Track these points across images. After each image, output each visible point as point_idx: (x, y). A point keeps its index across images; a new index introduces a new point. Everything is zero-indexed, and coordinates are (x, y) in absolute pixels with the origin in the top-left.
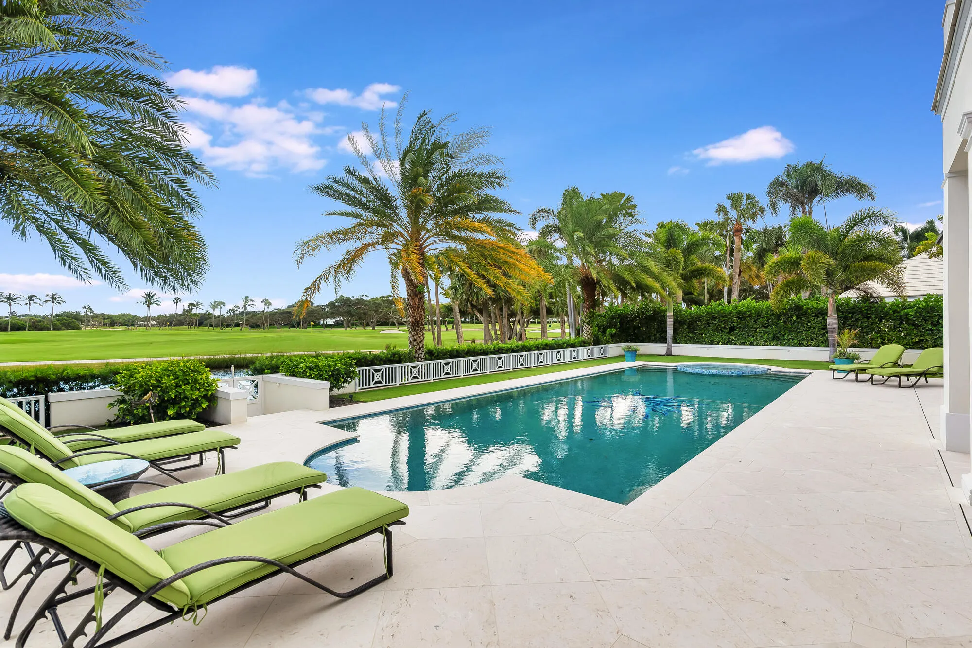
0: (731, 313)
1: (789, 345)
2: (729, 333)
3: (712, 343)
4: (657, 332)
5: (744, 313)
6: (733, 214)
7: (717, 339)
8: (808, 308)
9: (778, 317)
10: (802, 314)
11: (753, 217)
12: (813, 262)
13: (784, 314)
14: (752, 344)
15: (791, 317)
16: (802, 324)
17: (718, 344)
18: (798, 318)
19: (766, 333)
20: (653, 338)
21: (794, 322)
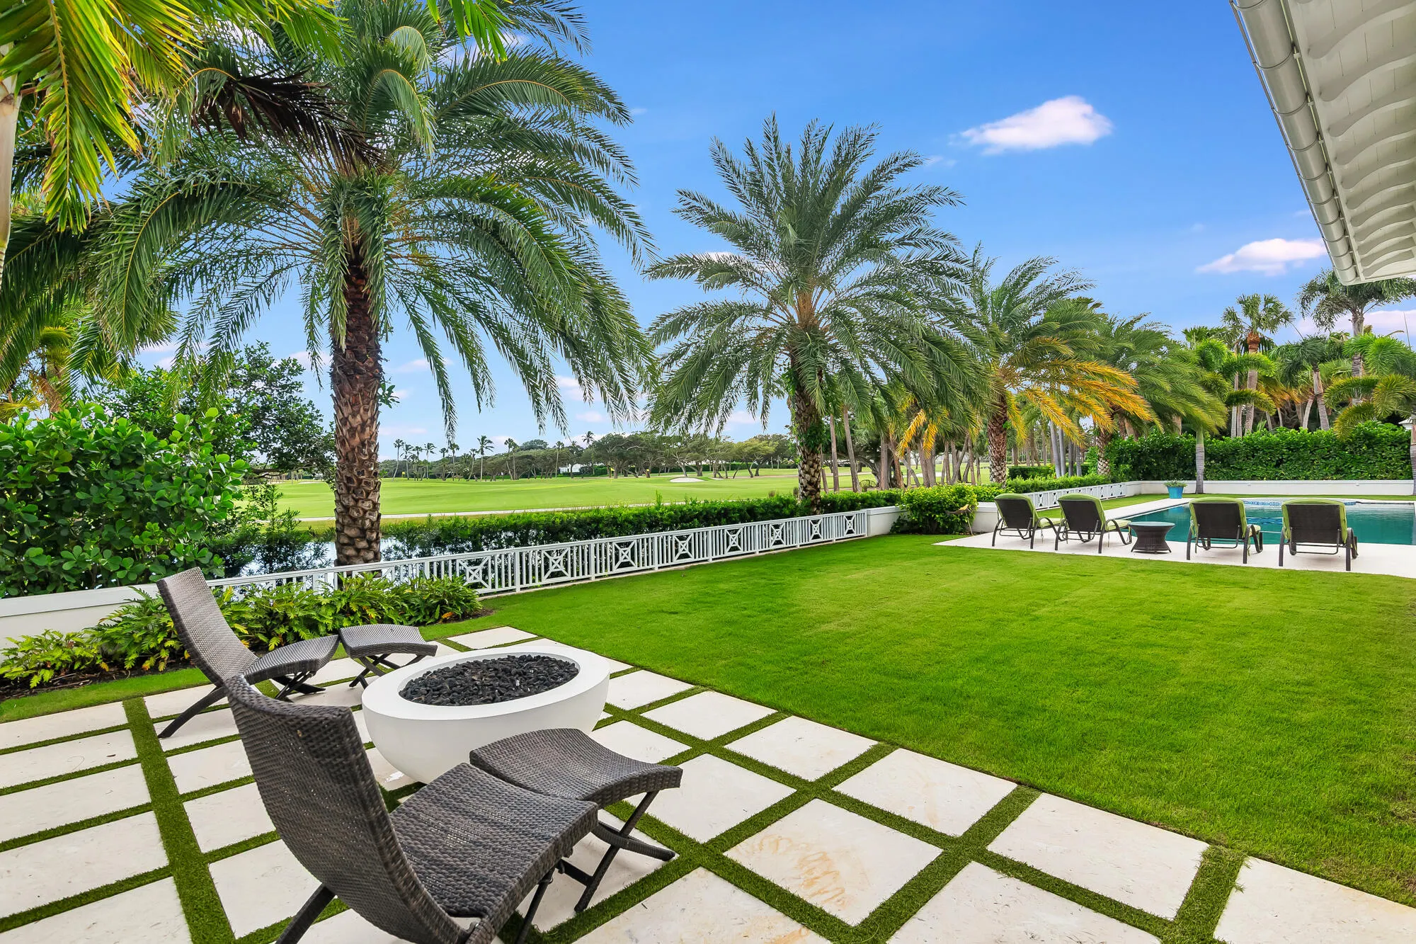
0: (1278, 444)
1: (1358, 479)
2: (1277, 465)
3: (1254, 478)
4: (1178, 467)
5: (1297, 443)
6: (1246, 322)
7: (1260, 474)
8: (1382, 437)
9: (1343, 447)
10: (1375, 443)
11: (1273, 325)
12: (1390, 387)
13: (1350, 444)
14: (1307, 478)
15: (1360, 447)
16: (1375, 454)
17: (1262, 479)
18: (1369, 448)
19: (1327, 465)
20: (1172, 475)
21: (1365, 452)
